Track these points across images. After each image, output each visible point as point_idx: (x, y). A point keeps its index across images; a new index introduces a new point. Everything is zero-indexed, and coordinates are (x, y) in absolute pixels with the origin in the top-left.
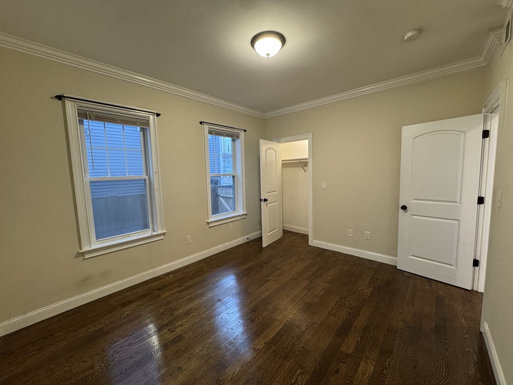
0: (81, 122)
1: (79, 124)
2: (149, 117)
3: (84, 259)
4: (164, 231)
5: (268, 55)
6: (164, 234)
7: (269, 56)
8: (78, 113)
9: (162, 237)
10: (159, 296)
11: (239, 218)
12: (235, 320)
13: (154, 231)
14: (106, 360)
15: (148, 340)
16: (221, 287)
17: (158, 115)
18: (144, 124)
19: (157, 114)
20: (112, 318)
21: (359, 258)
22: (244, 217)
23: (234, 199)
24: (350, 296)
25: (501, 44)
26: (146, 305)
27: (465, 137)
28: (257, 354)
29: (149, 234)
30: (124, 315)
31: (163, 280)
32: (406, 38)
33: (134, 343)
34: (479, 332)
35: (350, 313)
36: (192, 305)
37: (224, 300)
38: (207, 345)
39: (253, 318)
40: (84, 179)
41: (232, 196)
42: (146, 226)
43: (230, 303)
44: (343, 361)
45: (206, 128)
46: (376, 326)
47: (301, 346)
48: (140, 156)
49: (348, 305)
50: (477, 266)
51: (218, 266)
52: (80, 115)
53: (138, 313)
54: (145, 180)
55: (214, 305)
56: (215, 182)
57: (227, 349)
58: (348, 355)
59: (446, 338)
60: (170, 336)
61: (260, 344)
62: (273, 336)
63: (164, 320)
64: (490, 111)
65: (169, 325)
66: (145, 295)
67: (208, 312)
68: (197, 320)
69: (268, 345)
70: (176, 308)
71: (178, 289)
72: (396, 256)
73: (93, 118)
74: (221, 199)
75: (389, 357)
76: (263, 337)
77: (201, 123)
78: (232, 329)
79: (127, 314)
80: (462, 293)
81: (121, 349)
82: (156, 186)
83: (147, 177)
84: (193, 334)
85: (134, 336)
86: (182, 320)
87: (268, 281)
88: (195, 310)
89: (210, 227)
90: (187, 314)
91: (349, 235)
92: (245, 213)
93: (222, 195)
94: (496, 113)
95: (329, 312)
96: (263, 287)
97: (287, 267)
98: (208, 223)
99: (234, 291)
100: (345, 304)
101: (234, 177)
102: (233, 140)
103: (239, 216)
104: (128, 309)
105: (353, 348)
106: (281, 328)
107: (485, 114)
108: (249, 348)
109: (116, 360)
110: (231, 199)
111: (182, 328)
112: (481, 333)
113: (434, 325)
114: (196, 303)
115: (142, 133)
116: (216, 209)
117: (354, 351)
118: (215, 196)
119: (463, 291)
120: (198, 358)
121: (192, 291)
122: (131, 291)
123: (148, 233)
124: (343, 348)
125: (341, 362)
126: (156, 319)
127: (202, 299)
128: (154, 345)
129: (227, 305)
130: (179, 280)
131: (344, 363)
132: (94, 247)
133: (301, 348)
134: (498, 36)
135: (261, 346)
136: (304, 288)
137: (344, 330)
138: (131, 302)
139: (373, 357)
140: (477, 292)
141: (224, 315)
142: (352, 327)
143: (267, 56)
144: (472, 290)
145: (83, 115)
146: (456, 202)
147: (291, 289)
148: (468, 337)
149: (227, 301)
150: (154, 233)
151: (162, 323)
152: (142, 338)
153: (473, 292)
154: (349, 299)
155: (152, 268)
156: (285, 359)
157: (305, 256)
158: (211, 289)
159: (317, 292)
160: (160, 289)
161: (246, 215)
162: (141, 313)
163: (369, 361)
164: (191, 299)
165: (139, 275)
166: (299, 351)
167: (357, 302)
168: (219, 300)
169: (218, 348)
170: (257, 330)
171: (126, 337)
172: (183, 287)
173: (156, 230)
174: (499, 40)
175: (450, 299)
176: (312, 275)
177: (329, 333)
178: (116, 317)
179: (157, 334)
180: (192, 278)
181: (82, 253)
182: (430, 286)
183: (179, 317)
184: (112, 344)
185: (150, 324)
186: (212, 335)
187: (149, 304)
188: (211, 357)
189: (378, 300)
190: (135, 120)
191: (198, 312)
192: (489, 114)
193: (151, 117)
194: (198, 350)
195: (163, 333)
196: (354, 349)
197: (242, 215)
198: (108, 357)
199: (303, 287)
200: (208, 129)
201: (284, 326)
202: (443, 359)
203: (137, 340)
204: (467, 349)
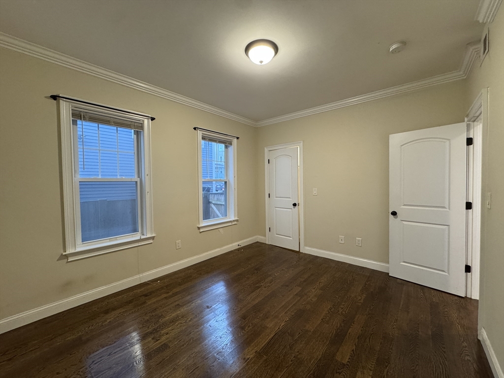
0: (75, 123)
1: (73, 124)
2: (143, 121)
3: (68, 262)
4: (153, 235)
5: (261, 62)
6: (153, 238)
7: (263, 64)
8: (72, 113)
9: (151, 241)
10: (145, 303)
11: (230, 224)
12: (224, 328)
13: (143, 235)
14: (82, 372)
15: (130, 350)
16: (210, 293)
17: (153, 119)
18: (138, 127)
19: (151, 118)
20: (92, 326)
21: (350, 265)
22: (236, 223)
23: (225, 206)
24: (343, 304)
25: (480, 57)
26: (131, 312)
27: (450, 144)
28: (247, 365)
29: (138, 238)
30: (106, 323)
31: (150, 286)
32: (390, 50)
33: (115, 353)
34: (476, 340)
35: (344, 321)
36: (179, 312)
37: (213, 307)
38: (193, 355)
39: (242, 326)
40: (74, 178)
41: (224, 203)
42: (135, 230)
43: (219, 310)
44: (338, 371)
45: (200, 133)
46: (372, 334)
47: (293, 355)
48: (133, 157)
49: (342, 312)
50: (469, 272)
51: (208, 273)
52: (73, 115)
53: (121, 321)
54: (136, 182)
55: (202, 312)
56: (207, 190)
57: (215, 359)
58: (344, 365)
59: (444, 346)
60: (155, 345)
61: (250, 354)
62: (264, 344)
63: (149, 327)
64: (472, 120)
65: (154, 333)
66: (130, 302)
67: (195, 320)
68: (184, 328)
69: (259, 355)
70: (162, 315)
71: (165, 295)
72: (388, 262)
73: (87, 119)
74: (213, 206)
75: (386, 367)
76: (253, 346)
77: (195, 129)
78: (221, 338)
79: (110, 322)
80: (456, 300)
81: (99, 360)
82: (147, 188)
83: (138, 180)
84: (179, 343)
85: (115, 344)
86: (168, 327)
87: (259, 287)
88: (182, 317)
89: (200, 232)
90: (173, 321)
91: (340, 242)
92: (236, 218)
93: (214, 202)
94: (478, 121)
95: (322, 319)
96: (254, 293)
97: (278, 274)
98: (199, 228)
99: (223, 298)
100: (338, 311)
101: (226, 182)
102: (226, 147)
103: (231, 222)
104: (111, 317)
105: (348, 357)
106: (272, 336)
107: (468, 123)
108: (238, 358)
109: (93, 371)
110: (223, 206)
111: (168, 336)
112: (479, 341)
113: (430, 333)
114: (183, 310)
115: (135, 136)
116: (207, 215)
117: (349, 360)
118: (207, 203)
119: (456, 298)
120: (183, 369)
121: (180, 297)
122: (115, 297)
123: (137, 236)
124: (338, 357)
125: (337, 373)
126: (141, 326)
127: (190, 306)
128: (137, 354)
129: (216, 312)
130: (167, 286)
131: (340, 373)
132: (78, 249)
133: (294, 357)
134: (476, 50)
135: (251, 356)
136: (296, 295)
137: (339, 338)
138: (114, 309)
139: (370, 367)
140: (471, 298)
141: (212, 323)
142: (346, 335)
143: (260, 64)
144: (466, 297)
145: (77, 116)
146: (444, 207)
147: (283, 296)
148: (467, 345)
149: (217, 307)
150: (143, 237)
151: (146, 330)
152: (123, 347)
153: (466, 299)
154: (342, 306)
155: (139, 273)
156: (277, 370)
157: (297, 262)
158: (199, 296)
159: (309, 299)
160: (146, 295)
161: (237, 221)
162: (125, 320)
163: (365, 371)
164: (178, 306)
165: (125, 280)
166: (292, 361)
167: (351, 309)
168: (208, 307)
169: (205, 358)
170: (247, 338)
171: (107, 346)
172: (170, 294)
173: (145, 234)
174: (477, 54)
175: (444, 306)
176: (305, 281)
177: (323, 341)
178: (97, 325)
179: (140, 343)
180: (180, 284)
181: (65, 255)
182: (424, 293)
183: (165, 325)
184: (90, 354)
185: (133, 332)
186: (200, 344)
187: (133, 311)
188: (197, 367)
189: (372, 307)
190: (129, 123)
191: (186, 319)
192: (472, 123)
193: (146, 121)
194: (183, 360)
195: (147, 341)
196: (350, 358)
197: (234, 221)
198: (85, 367)
199: (295, 293)
200: (201, 135)
201: (276, 334)
202: (442, 368)
203: (118, 349)
204: (467, 358)
